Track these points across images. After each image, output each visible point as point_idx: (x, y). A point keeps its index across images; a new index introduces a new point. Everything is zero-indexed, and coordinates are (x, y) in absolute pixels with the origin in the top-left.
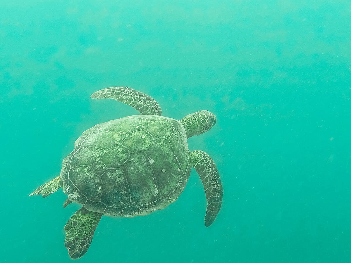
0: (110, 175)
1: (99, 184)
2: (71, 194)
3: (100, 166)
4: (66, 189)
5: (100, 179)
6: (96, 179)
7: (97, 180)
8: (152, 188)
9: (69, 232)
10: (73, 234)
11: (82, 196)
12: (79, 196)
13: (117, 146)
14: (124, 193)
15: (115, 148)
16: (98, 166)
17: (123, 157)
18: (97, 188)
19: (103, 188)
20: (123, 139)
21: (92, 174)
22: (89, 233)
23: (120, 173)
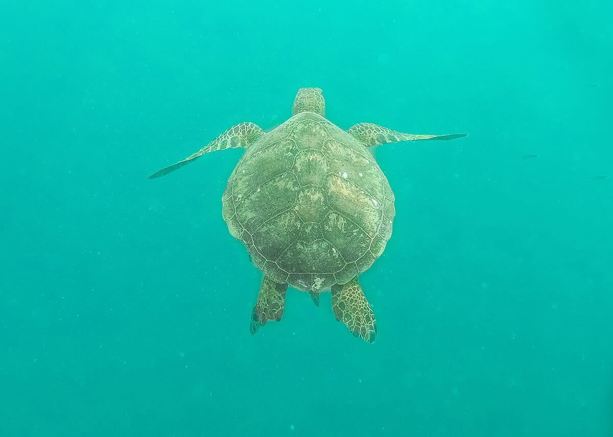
0: (329, 228)
1: (329, 247)
2: (314, 285)
3: (310, 228)
4: (301, 287)
5: (325, 241)
6: (321, 245)
7: (324, 245)
8: (369, 202)
9: (345, 320)
10: (351, 318)
11: (326, 276)
12: (323, 280)
13: (299, 192)
14: (356, 232)
15: (300, 196)
16: (308, 231)
17: (319, 198)
18: (332, 253)
19: (336, 247)
20: (295, 180)
21: (313, 245)
22: (363, 303)
23: (335, 216)
